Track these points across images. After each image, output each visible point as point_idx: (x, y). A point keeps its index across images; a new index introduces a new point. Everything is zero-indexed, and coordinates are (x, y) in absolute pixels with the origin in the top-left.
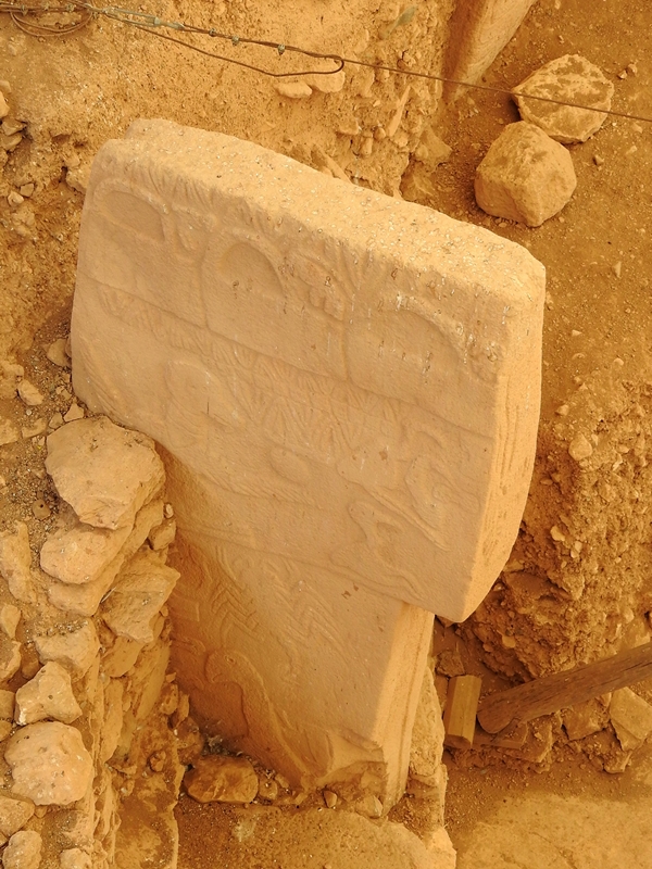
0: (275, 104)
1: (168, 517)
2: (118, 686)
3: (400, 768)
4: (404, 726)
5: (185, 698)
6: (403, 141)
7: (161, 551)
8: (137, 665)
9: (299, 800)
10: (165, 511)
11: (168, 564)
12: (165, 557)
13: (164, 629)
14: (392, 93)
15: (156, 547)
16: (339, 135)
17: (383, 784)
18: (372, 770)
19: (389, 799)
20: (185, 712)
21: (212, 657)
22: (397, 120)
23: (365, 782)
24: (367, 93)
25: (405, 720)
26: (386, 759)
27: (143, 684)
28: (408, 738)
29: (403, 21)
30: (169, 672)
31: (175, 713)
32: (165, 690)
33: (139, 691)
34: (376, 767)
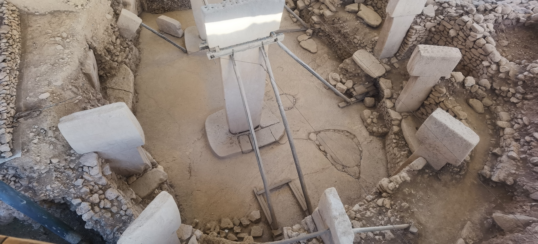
0: (75, 105)
2: (112, 180)
5: (120, 175)
6: (94, 98)
7: (104, 163)
8: (112, 176)
9: (141, 175)
10: (101, 158)
11: (106, 163)
13: (112, 170)
14: (89, 94)
16: (86, 103)
17: (149, 166)
19: (151, 167)
20: (121, 177)
21: (120, 169)
22: (92, 96)
23: (147, 168)
24: (85, 96)
28: (148, 160)
29: (83, 85)
30: (116, 174)
31: (120, 177)
32: (117, 176)
34: (147, 165)
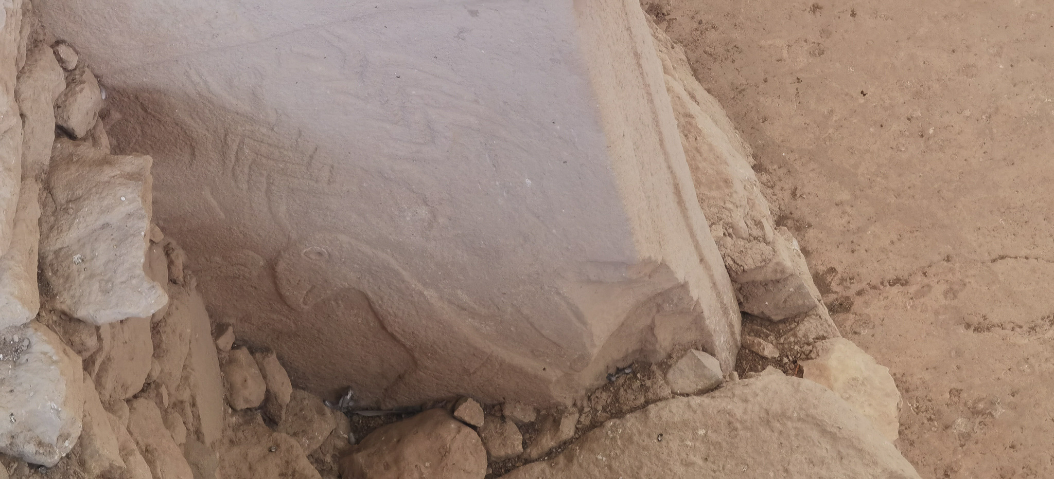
1: (72, 66)
2: (147, 408)
3: (711, 277)
4: (680, 202)
7: (91, 136)
10: (60, 61)
12: (105, 140)
13: (171, 263)
15: (80, 132)
18: (666, 307)
19: (721, 340)
20: (284, 389)
21: (281, 267)
23: (664, 335)
25: (677, 191)
26: (680, 276)
27: (186, 378)
30: (219, 330)
31: (269, 397)
32: (228, 367)
33: (186, 396)
34: (670, 300)
